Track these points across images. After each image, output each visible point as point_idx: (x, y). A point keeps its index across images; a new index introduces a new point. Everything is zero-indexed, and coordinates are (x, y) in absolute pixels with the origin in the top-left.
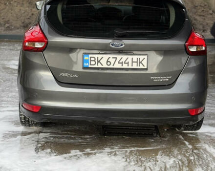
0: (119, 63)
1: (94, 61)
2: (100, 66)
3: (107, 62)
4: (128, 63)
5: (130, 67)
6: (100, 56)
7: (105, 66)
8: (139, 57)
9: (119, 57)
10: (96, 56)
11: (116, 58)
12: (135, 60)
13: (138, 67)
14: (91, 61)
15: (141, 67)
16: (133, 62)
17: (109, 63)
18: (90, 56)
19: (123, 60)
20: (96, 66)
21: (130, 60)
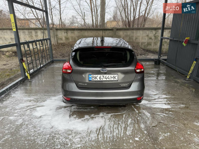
0: (105, 78)
1: (94, 78)
2: (96, 80)
3: (100, 78)
4: (109, 78)
5: (110, 80)
6: (96, 76)
7: (99, 80)
8: (114, 75)
9: (105, 76)
10: (94, 75)
11: (104, 76)
12: (112, 77)
13: (114, 80)
14: (92, 78)
15: (115, 80)
16: (111, 78)
17: (100, 79)
18: (92, 75)
19: (107, 77)
20: (95, 80)
21: (110, 77)
